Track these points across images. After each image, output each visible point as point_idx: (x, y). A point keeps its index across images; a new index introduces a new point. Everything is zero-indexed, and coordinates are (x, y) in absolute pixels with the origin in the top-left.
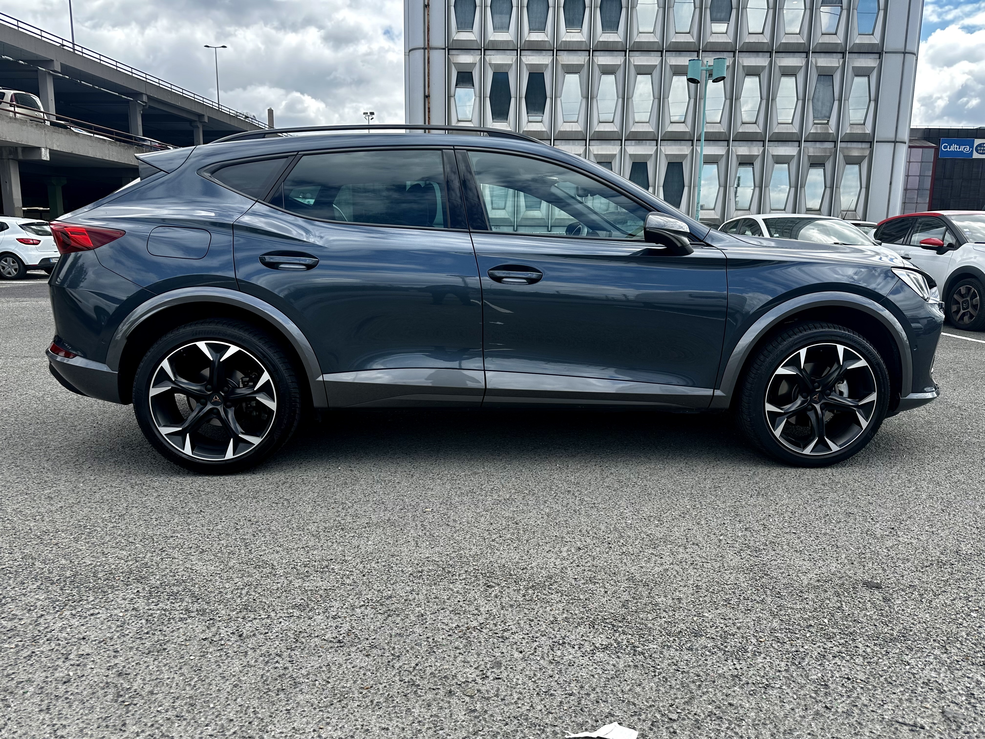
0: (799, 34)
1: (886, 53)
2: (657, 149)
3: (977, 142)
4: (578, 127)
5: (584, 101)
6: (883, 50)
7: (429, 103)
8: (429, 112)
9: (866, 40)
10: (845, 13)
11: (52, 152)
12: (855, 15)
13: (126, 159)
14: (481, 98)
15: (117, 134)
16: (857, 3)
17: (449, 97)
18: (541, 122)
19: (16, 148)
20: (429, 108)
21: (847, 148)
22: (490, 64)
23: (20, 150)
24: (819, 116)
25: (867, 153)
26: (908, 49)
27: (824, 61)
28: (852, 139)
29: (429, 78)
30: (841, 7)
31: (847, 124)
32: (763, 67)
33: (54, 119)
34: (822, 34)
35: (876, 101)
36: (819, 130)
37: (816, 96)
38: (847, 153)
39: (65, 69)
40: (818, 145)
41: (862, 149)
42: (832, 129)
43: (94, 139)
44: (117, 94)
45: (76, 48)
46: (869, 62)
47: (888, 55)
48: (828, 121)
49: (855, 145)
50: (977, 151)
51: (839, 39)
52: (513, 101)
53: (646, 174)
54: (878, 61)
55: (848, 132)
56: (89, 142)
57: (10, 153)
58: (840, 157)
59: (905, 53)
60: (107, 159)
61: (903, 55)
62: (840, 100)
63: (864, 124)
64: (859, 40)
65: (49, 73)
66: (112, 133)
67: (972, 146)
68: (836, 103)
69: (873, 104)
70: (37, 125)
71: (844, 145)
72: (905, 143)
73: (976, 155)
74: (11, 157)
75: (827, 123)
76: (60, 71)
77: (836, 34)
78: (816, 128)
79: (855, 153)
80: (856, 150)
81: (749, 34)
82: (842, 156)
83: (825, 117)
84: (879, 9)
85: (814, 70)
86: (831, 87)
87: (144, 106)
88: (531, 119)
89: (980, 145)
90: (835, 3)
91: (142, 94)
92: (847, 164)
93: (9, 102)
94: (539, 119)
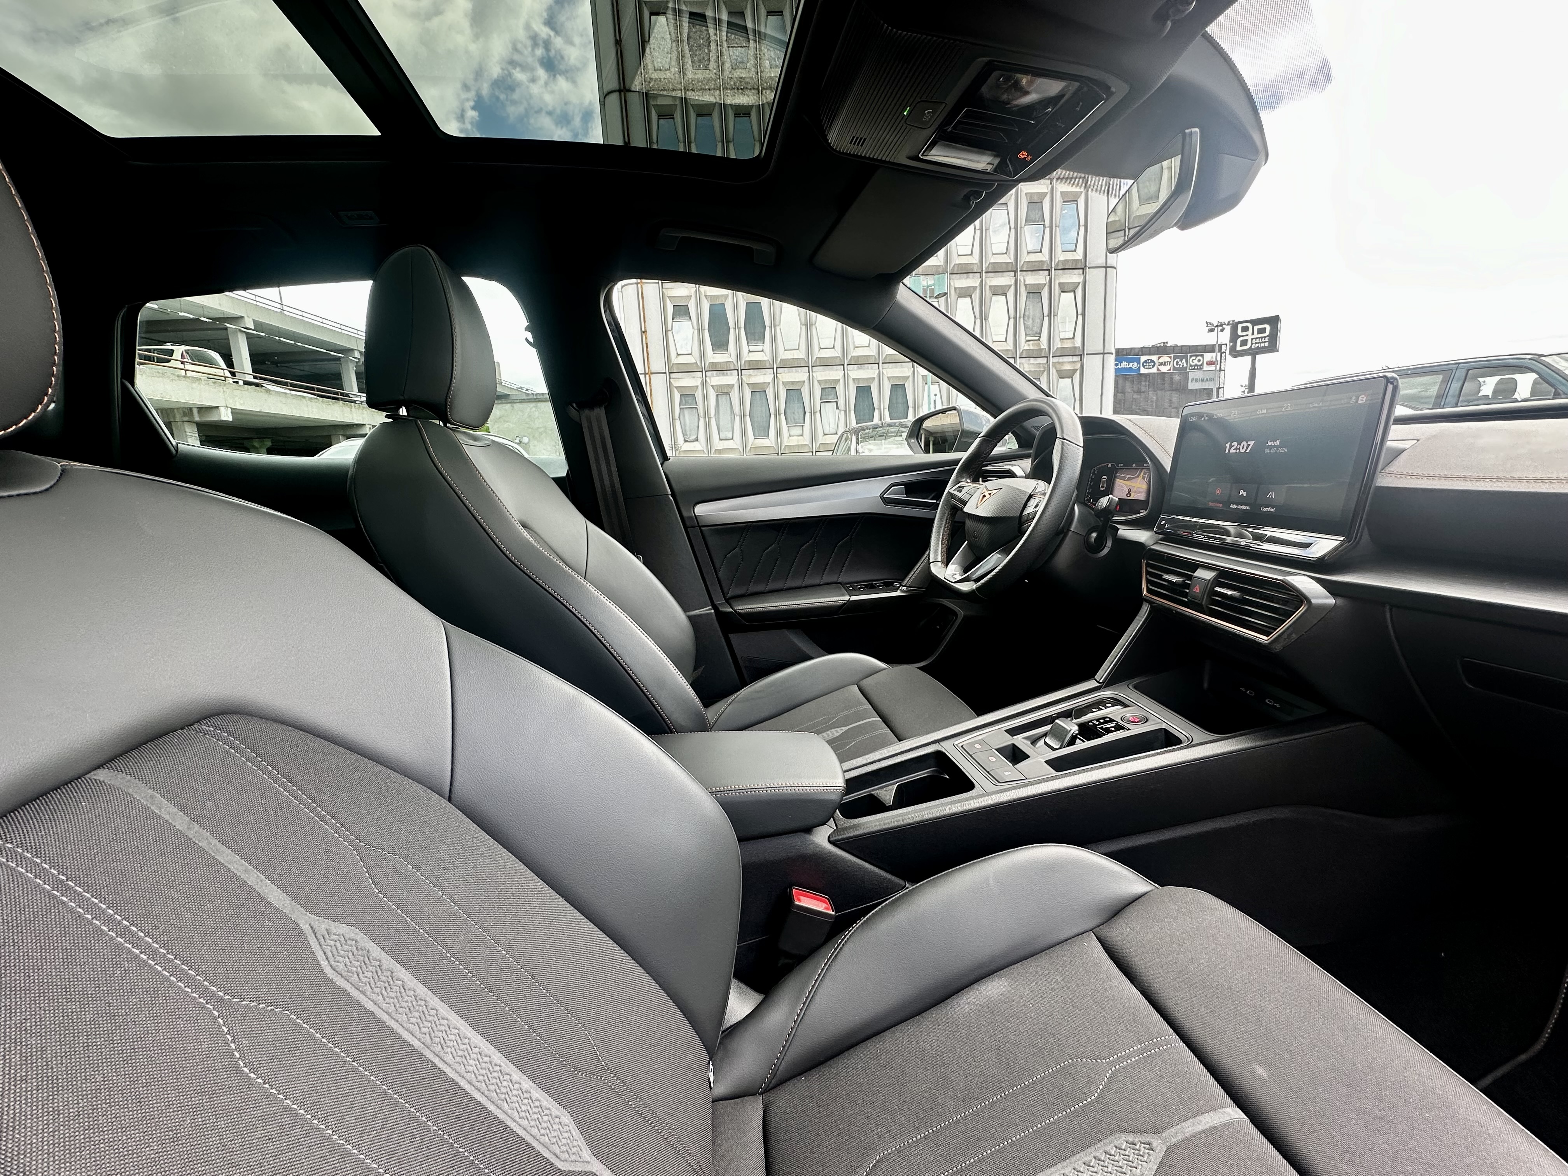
0: (1006, 253)
1: (1089, 268)
2: (879, 372)
3: (1143, 358)
4: (801, 354)
5: (804, 328)
6: (1086, 266)
7: (646, 338)
8: (647, 347)
9: (1070, 256)
10: (1048, 230)
11: (234, 412)
12: (1058, 232)
13: (330, 416)
14: (700, 331)
15: (319, 390)
16: (1058, 219)
17: (666, 331)
18: (762, 351)
19: (191, 409)
20: (647, 344)
21: (1059, 363)
22: (705, 296)
23: (195, 411)
24: (1030, 332)
25: (1078, 366)
26: (1109, 263)
27: (1032, 279)
28: (1063, 353)
29: (644, 314)
30: (1044, 225)
31: (1057, 340)
32: (975, 288)
33: (250, 378)
34: (1028, 253)
35: (1084, 315)
36: (1031, 346)
37: (1027, 313)
38: (1059, 367)
39: (258, 325)
40: (1032, 360)
41: (1074, 362)
42: (1044, 345)
43: (289, 396)
44: (324, 351)
45: (285, 308)
46: (1075, 277)
47: (1091, 270)
48: (1040, 337)
49: (1066, 359)
50: (1144, 366)
51: (1044, 257)
52: (732, 331)
53: (870, 399)
54: (1082, 276)
55: (1059, 346)
56: (283, 400)
57: (185, 415)
58: (1053, 371)
59: (1106, 267)
60: (306, 416)
61: (1104, 269)
62: (1049, 316)
63: (1073, 338)
64: (1063, 257)
65: (240, 331)
66: (313, 389)
67: (1139, 363)
68: (1046, 319)
69: (1080, 318)
70: (215, 383)
71: (1056, 360)
72: (1112, 354)
73: (1143, 371)
74: (186, 419)
75: (1039, 340)
76: (253, 328)
77: (1041, 252)
78: (1029, 345)
79: (1067, 367)
80: (1068, 364)
81: (959, 255)
82: (1055, 371)
83: (1036, 333)
84: (1079, 226)
85: (1023, 288)
86: (1040, 304)
87: (357, 362)
88: (752, 348)
89: (1145, 362)
90: (1038, 221)
91: (352, 350)
92: (1060, 378)
93: (180, 359)
94: (760, 348)
